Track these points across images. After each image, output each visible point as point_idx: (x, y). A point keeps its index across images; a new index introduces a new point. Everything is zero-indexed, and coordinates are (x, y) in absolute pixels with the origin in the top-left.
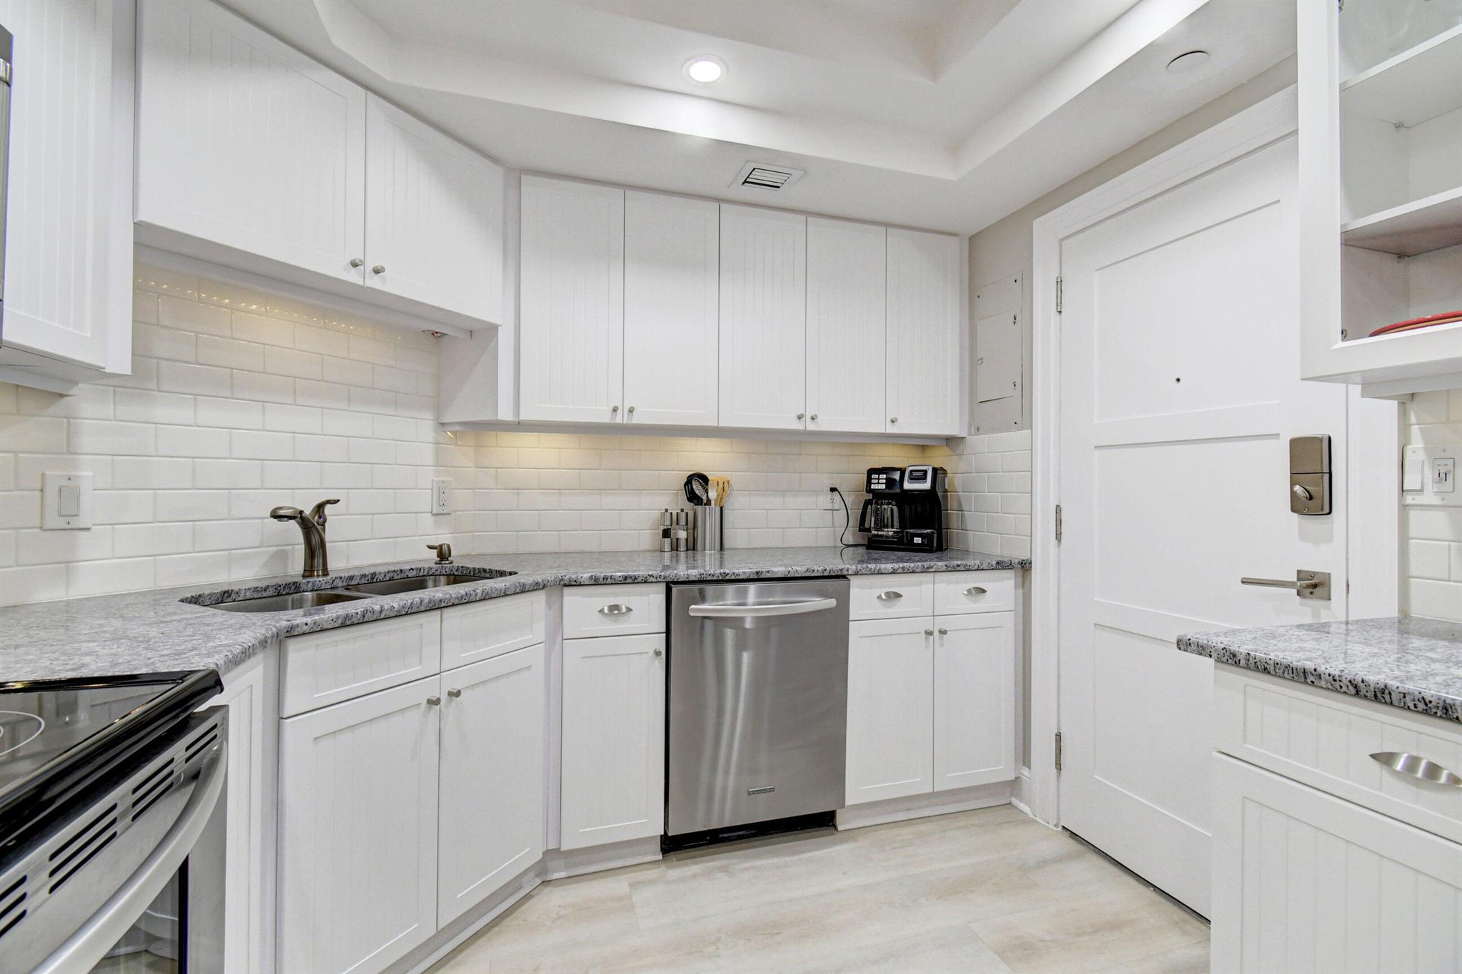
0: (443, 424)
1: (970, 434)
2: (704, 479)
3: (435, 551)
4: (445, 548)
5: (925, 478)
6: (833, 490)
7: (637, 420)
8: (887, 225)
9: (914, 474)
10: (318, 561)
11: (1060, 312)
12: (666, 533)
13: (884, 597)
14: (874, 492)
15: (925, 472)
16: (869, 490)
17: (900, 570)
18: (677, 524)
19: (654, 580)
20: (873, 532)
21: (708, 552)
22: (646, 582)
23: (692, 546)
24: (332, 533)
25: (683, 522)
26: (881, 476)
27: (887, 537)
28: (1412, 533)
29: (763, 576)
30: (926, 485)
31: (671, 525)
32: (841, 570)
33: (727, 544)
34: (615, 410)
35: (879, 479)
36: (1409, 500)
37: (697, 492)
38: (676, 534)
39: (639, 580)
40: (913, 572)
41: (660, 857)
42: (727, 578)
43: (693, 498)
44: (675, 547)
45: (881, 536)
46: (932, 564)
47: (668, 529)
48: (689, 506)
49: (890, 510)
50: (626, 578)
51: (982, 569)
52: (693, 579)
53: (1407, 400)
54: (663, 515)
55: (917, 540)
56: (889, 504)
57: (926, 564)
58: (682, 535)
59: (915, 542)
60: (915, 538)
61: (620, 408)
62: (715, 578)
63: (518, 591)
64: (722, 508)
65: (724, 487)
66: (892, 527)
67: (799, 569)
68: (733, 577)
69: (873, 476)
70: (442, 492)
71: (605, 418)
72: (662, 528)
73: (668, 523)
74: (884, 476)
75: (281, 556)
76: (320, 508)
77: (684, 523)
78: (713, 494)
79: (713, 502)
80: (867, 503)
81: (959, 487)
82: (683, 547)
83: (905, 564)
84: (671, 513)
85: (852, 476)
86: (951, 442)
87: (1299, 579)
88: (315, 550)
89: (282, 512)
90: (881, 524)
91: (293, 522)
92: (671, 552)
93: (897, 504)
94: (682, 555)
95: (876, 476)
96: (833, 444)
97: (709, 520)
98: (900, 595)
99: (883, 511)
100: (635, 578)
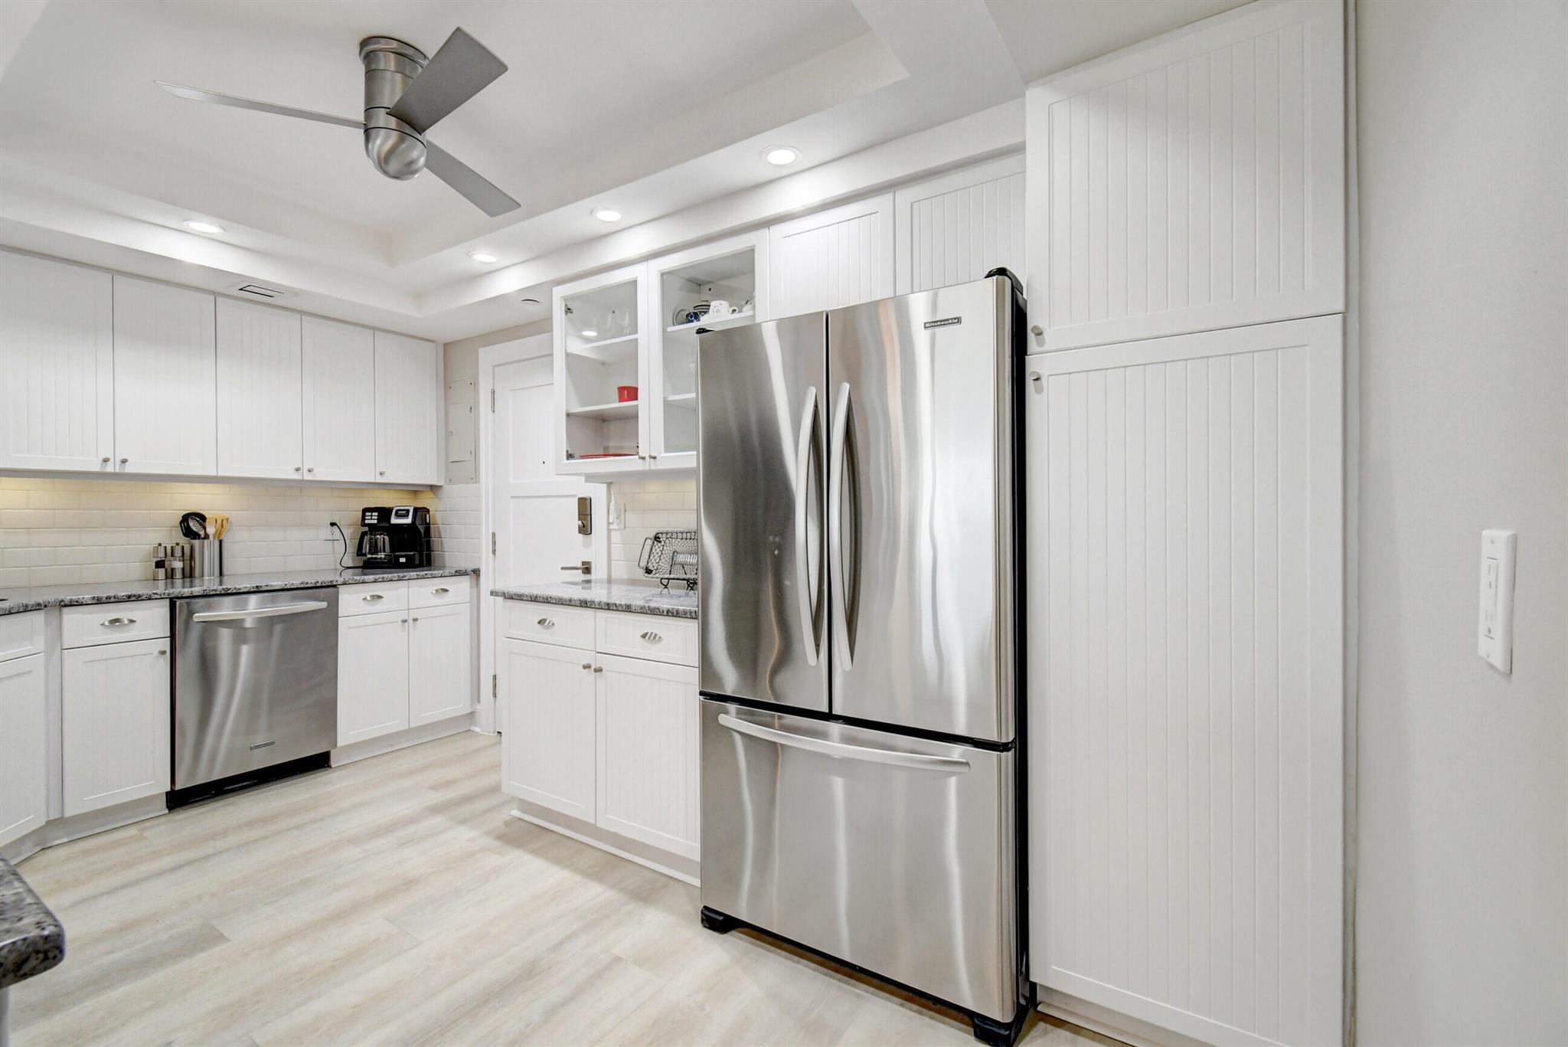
1: (446, 484)
2: (201, 518)
5: (408, 515)
6: (333, 524)
7: (129, 469)
8: (375, 329)
9: (400, 512)
11: (494, 411)
12: (160, 564)
13: (369, 598)
14: (369, 525)
15: (408, 511)
16: (364, 524)
17: (381, 580)
18: (172, 557)
19: (158, 597)
20: (369, 556)
21: (206, 578)
22: (150, 599)
23: (189, 574)
25: (178, 553)
26: (373, 514)
27: (381, 558)
28: (612, 541)
30: (408, 520)
31: (166, 556)
32: (331, 582)
34: (105, 461)
35: (372, 516)
36: (612, 527)
37: (194, 529)
38: (171, 565)
39: (143, 598)
40: (391, 580)
41: (167, 811)
42: (229, 592)
43: (189, 533)
44: (170, 575)
45: (376, 558)
46: (406, 574)
47: (161, 561)
48: (184, 541)
49: (382, 539)
50: (129, 597)
51: (448, 577)
52: (195, 594)
53: (609, 484)
54: (156, 549)
55: (403, 560)
56: (381, 534)
57: (401, 575)
58: (178, 565)
60: (400, 559)
61: (112, 460)
62: (218, 592)
64: (221, 542)
65: (223, 524)
66: (384, 552)
67: (295, 582)
68: (235, 591)
69: (367, 514)
71: (96, 467)
72: (156, 560)
73: (161, 555)
74: (376, 514)
77: (180, 554)
78: (211, 530)
79: (211, 537)
80: (363, 534)
81: (439, 521)
82: (178, 574)
83: (384, 575)
84: (165, 547)
85: (350, 513)
86: (433, 488)
87: (583, 565)
90: (374, 549)
92: (167, 578)
93: (387, 535)
94: (178, 582)
95: (370, 514)
96: (332, 488)
97: (207, 552)
98: (381, 597)
99: (376, 541)
100: (139, 596)
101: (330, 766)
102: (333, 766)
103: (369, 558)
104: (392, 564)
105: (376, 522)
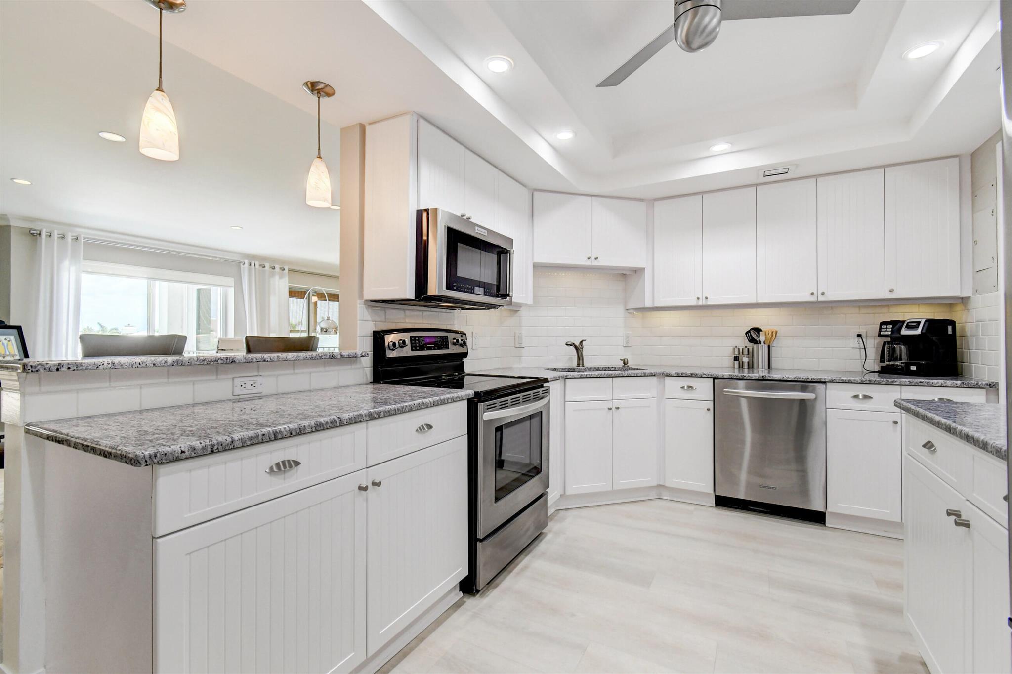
0: (627, 309)
1: (974, 294)
2: (758, 330)
3: (622, 361)
4: (626, 360)
5: (918, 326)
6: (859, 336)
7: (709, 303)
8: (884, 167)
9: (910, 324)
10: (581, 361)
12: (736, 359)
13: (860, 396)
14: (886, 336)
15: (919, 323)
16: (880, 336)
18: (743, 354)
19: (706, 376)
20: (888, 362)
22: (701, 377)
23: (751, 366)
24: (585, 352)
25: (746, 353)
26: (888, 326)
29: (767, 378)
30: (918, 331)
31: (739, 354)
32: (820, 379)
33: (773, 365)
34: (698, 299)
35: (887, 328)
37: (754, 337)
38: (742, 359)
39: (698, 375)
41: (714, 506)
42: (745, 378)
43: (752, 341)
44: (741, 366)
45: (893, 365)
46: (896, 380)
47: (737, 357)
48: (750, 345)
49: (899, 348)
50: (692, 374)
51: (946, 387)
52: (726, 377)
54: (734, 349)
55: (913, 368)
56: (897, 344)
57: (890, 380)
58: (746, 360)
59: (911, 369)
60: (911, 367)
61: (701, 298)
62: (738, 377)
63: (642, 375)
64: (769, 347)
65: (774, 334)
66: (901, 359)
67: (790, 376)
68: (748, 378)
69: (883, 326)
70: (627, 337)
71: (693, 303)
72: (734, 356)
73: (737, 353)
74: (891, 326)
75: (571, 359)
76: (581, 342)
78: (764, 338)
79: (763, 343)
80: (885, 343)
82: (746, 366)
84: (739, 349)
85: (870, 327)
86: (964, 301)
88: (580, 357)
89: (568, 343)
90: (894, 356)
91: (572, 347)
92: (739, 368)
93: (903, 345)
94: (746, 370)
95: (885, 326)
96: (859, 307)
97: (761, 352)
98: (871, 398)
99: (894, 349)
100: (697, 375)
101: (824, 524)
102: (827, 525)
103: (888, 365)
104: (904, 372)
105: (890, 333)
